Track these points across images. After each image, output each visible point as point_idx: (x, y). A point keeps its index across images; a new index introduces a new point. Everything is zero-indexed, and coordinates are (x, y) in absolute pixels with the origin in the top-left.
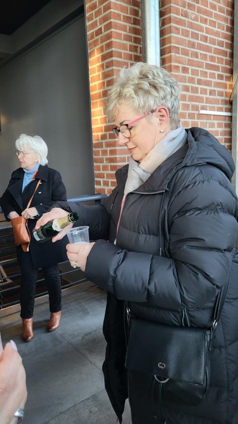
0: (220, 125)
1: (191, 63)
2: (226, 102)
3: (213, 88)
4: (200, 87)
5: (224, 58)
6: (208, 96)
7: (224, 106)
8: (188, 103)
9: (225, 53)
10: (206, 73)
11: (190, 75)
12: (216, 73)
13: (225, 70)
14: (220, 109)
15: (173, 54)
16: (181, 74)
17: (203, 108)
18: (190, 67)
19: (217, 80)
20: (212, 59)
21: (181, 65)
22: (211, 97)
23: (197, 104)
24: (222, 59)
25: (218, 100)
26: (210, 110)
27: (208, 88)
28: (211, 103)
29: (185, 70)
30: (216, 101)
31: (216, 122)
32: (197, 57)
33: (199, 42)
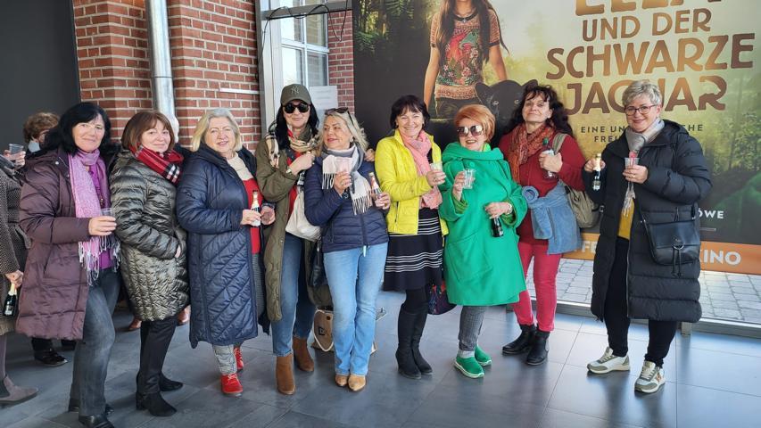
0: (245, 105)
1: (206, 36)
2: (252, 79)
3: (234, 64)
4: (218, 62)
5: (247, 30)
6: (229, 72)
7: (250, 84)
8: (204, 79)
9: (246, 25)
10: (225, 47)
11: (205, 49)
12: (238, 46)
13: (248, 44)
14: (244, 87)
15: (183, 27)
16: (194, 48)
17: (224, 85)
18: (205, 41)
19: (239, 55)
20: (232, 32)
21: (193, 39)
22: (233, 73)
23: (216, 80)
24: (244, 32)
25: (243, 77)
26: (233, 88)
27: (229, 64)
28: (232, 79)
29: (199, 44)
30: (241, 78)
31: (241, 101)
32: (213, 30)
33: (214, 13)
